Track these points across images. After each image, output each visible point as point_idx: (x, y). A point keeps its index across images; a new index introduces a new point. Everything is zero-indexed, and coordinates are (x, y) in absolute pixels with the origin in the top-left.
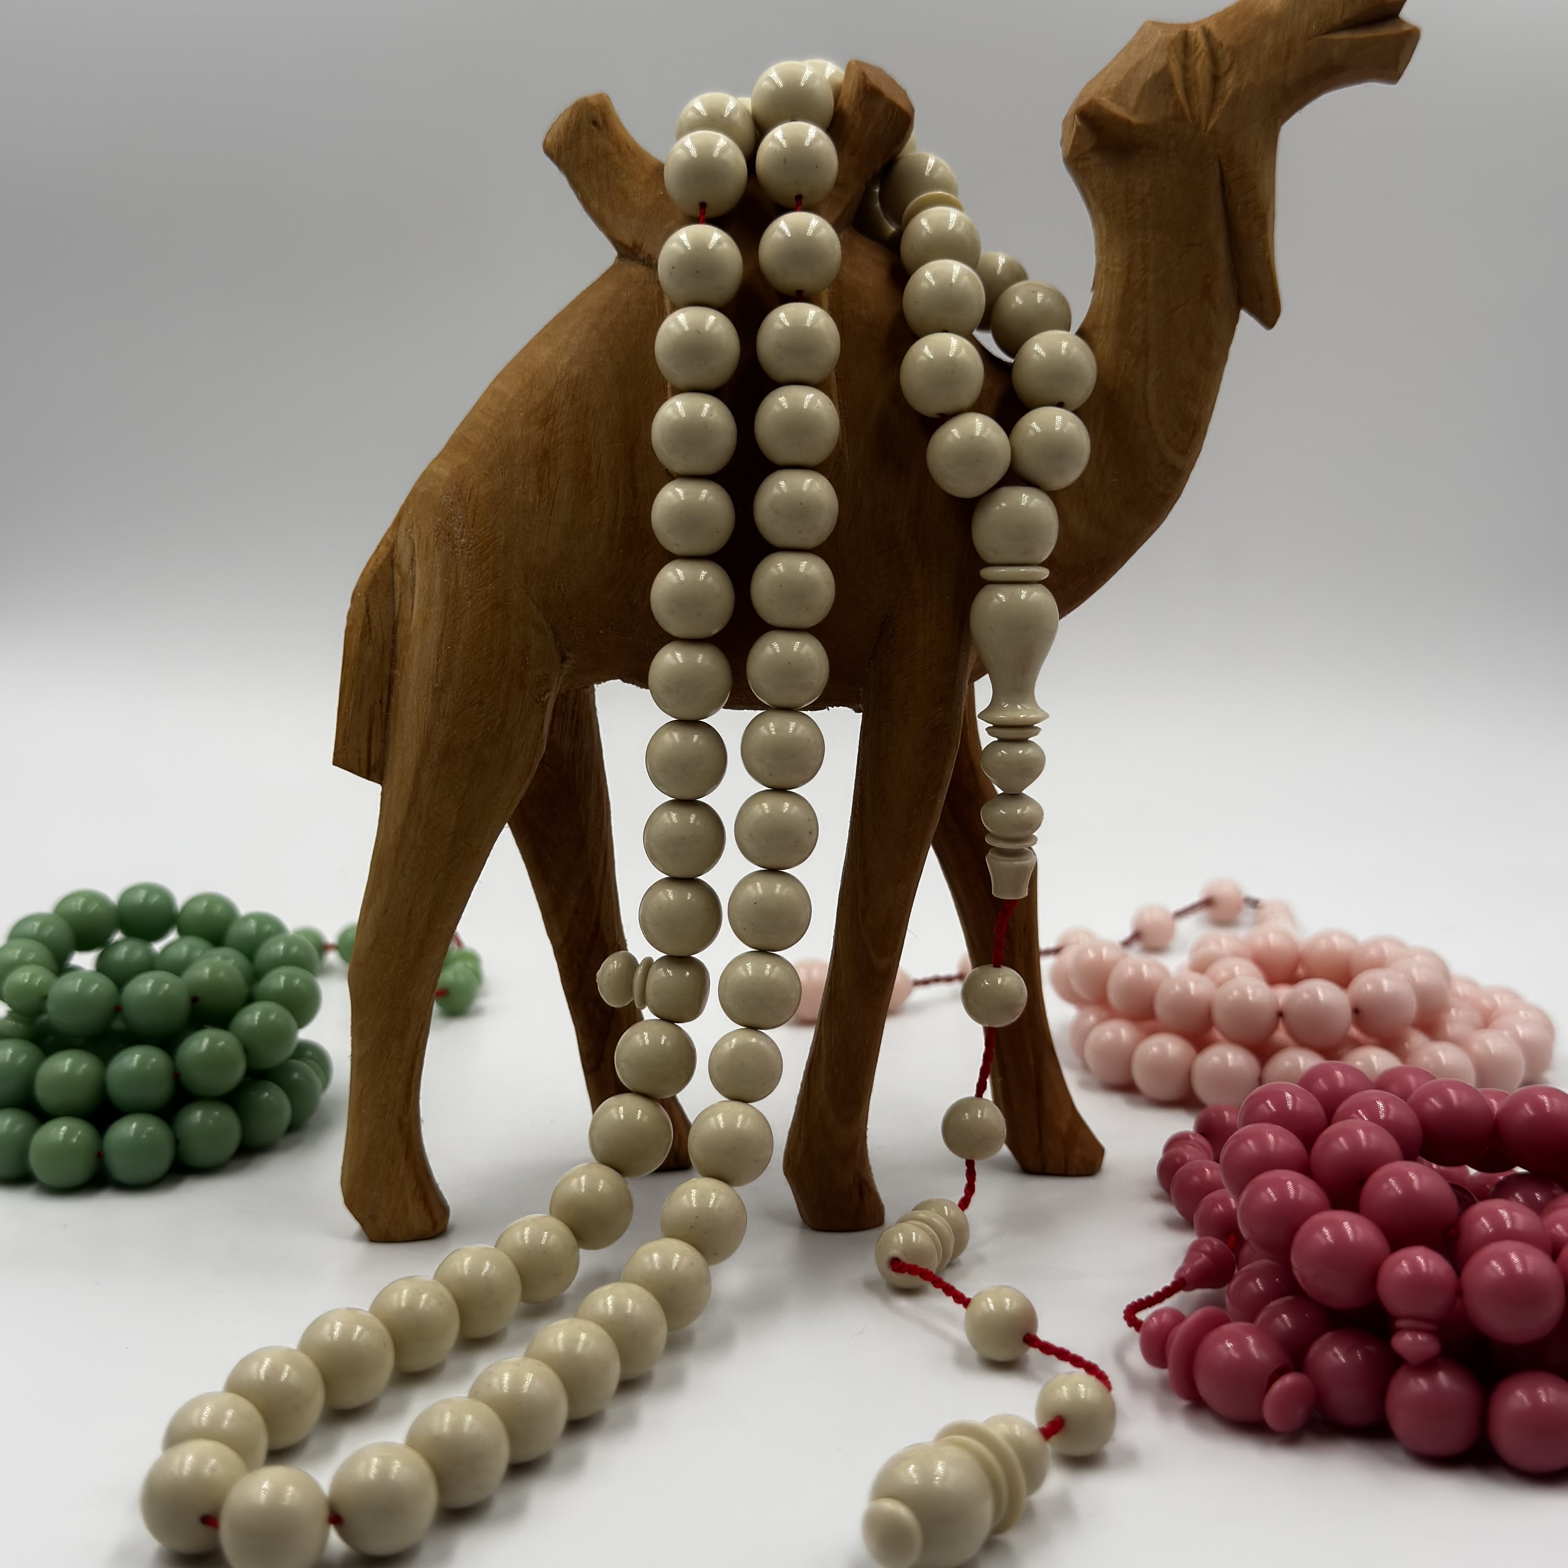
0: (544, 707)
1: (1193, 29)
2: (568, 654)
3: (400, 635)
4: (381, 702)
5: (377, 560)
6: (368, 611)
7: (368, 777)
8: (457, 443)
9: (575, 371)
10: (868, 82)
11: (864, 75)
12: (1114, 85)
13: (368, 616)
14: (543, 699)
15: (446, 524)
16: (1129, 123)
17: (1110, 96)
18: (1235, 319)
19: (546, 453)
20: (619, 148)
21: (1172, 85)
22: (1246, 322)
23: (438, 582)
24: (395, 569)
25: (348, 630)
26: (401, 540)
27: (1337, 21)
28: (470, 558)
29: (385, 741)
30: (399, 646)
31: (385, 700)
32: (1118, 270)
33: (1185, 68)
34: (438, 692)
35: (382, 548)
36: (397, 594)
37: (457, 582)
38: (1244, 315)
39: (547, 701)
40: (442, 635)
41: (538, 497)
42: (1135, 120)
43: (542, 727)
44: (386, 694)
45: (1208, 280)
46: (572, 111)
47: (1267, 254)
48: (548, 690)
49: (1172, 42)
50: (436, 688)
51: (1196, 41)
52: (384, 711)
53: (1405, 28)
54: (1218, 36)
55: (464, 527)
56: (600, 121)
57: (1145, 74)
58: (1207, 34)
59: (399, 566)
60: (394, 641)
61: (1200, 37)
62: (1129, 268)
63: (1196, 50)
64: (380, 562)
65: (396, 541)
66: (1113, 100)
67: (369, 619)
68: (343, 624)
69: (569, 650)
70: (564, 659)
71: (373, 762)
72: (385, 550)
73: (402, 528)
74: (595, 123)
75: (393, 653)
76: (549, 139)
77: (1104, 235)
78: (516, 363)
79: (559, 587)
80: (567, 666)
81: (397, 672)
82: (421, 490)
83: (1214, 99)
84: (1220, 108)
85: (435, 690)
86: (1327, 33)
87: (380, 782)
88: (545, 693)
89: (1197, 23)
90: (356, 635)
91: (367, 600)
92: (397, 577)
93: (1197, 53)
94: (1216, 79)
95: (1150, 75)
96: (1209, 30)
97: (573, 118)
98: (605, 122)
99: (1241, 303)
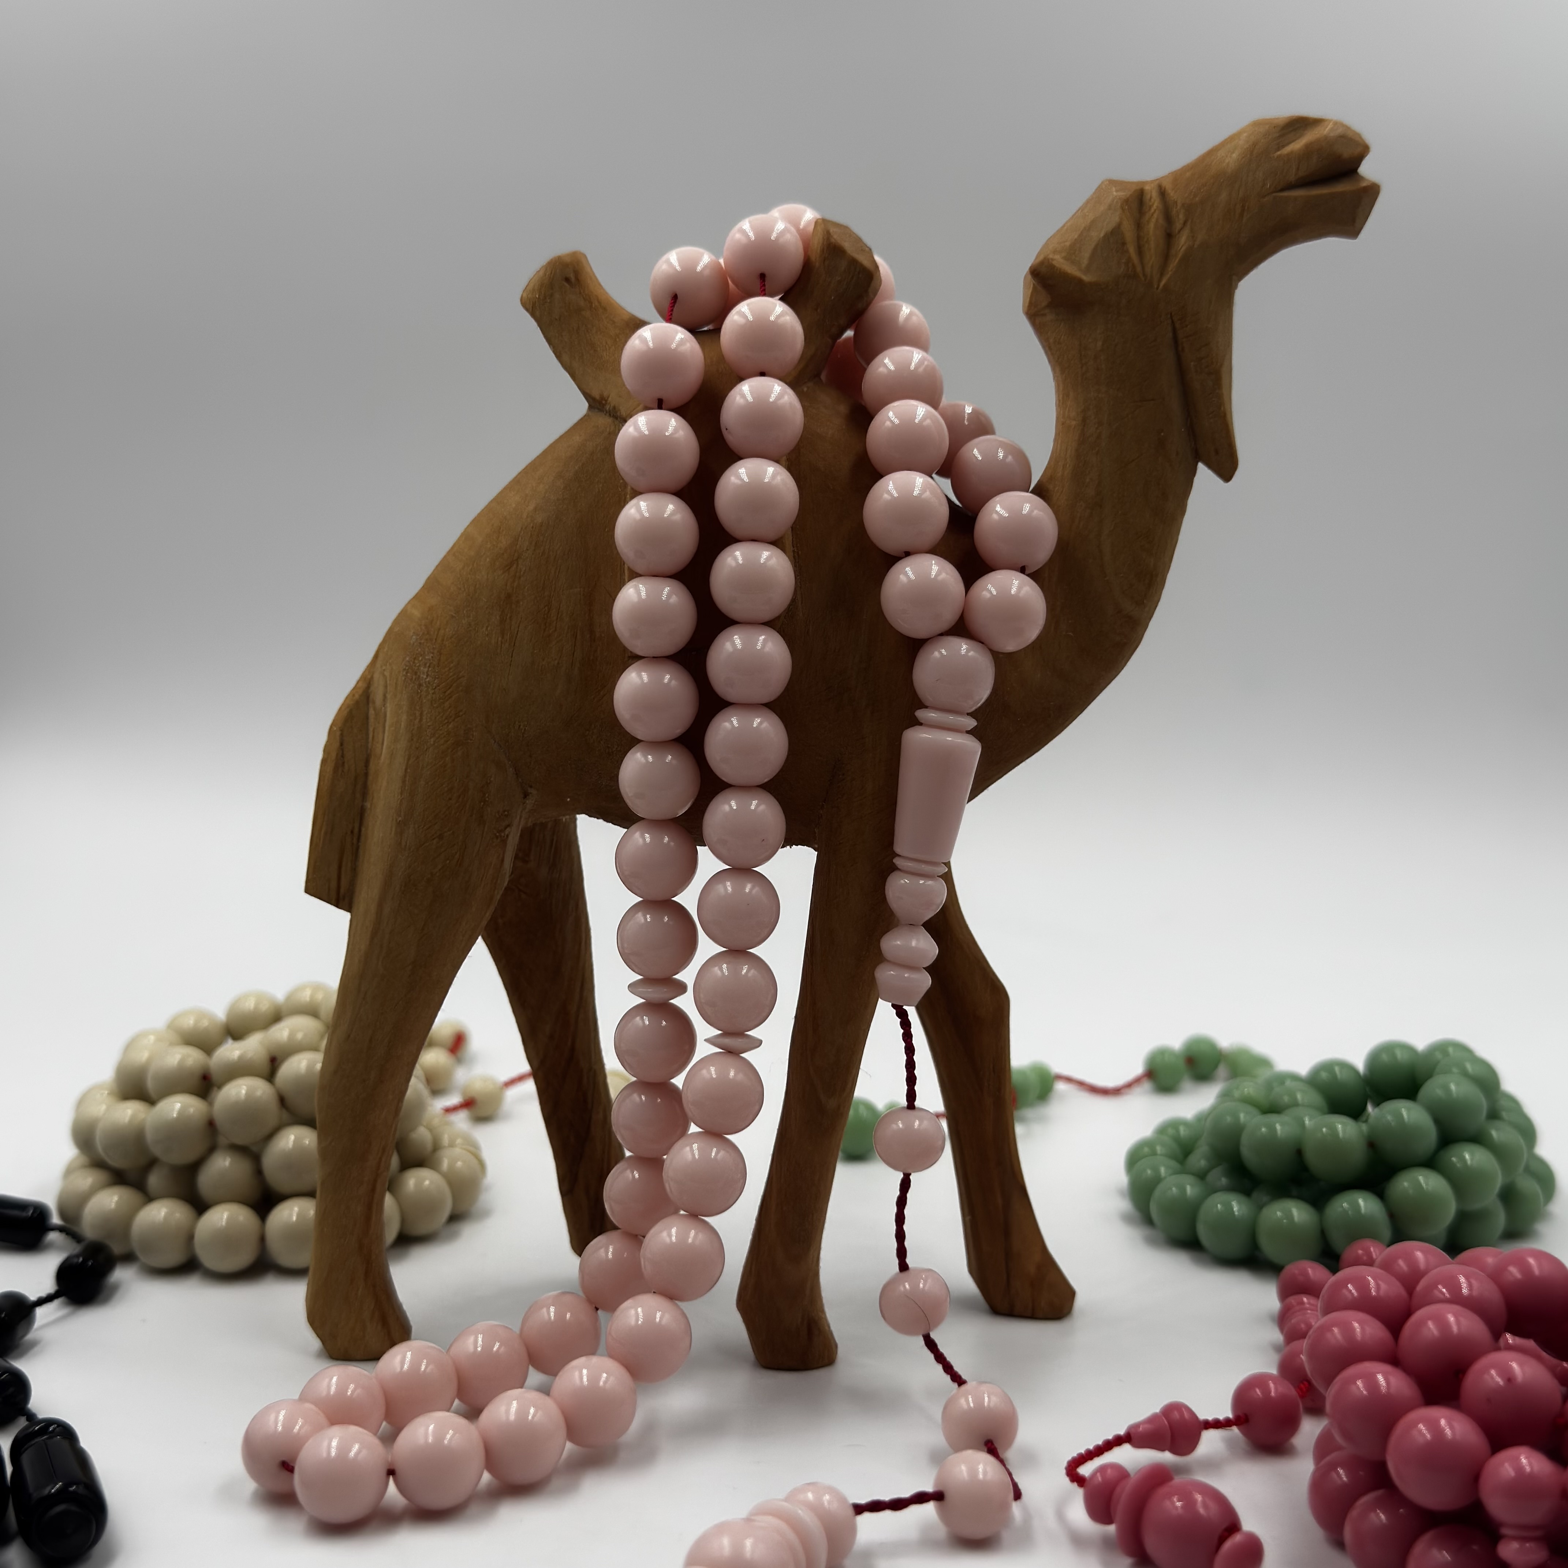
12: (1068, 244)
31: (356, 831)
52: (355, 841)
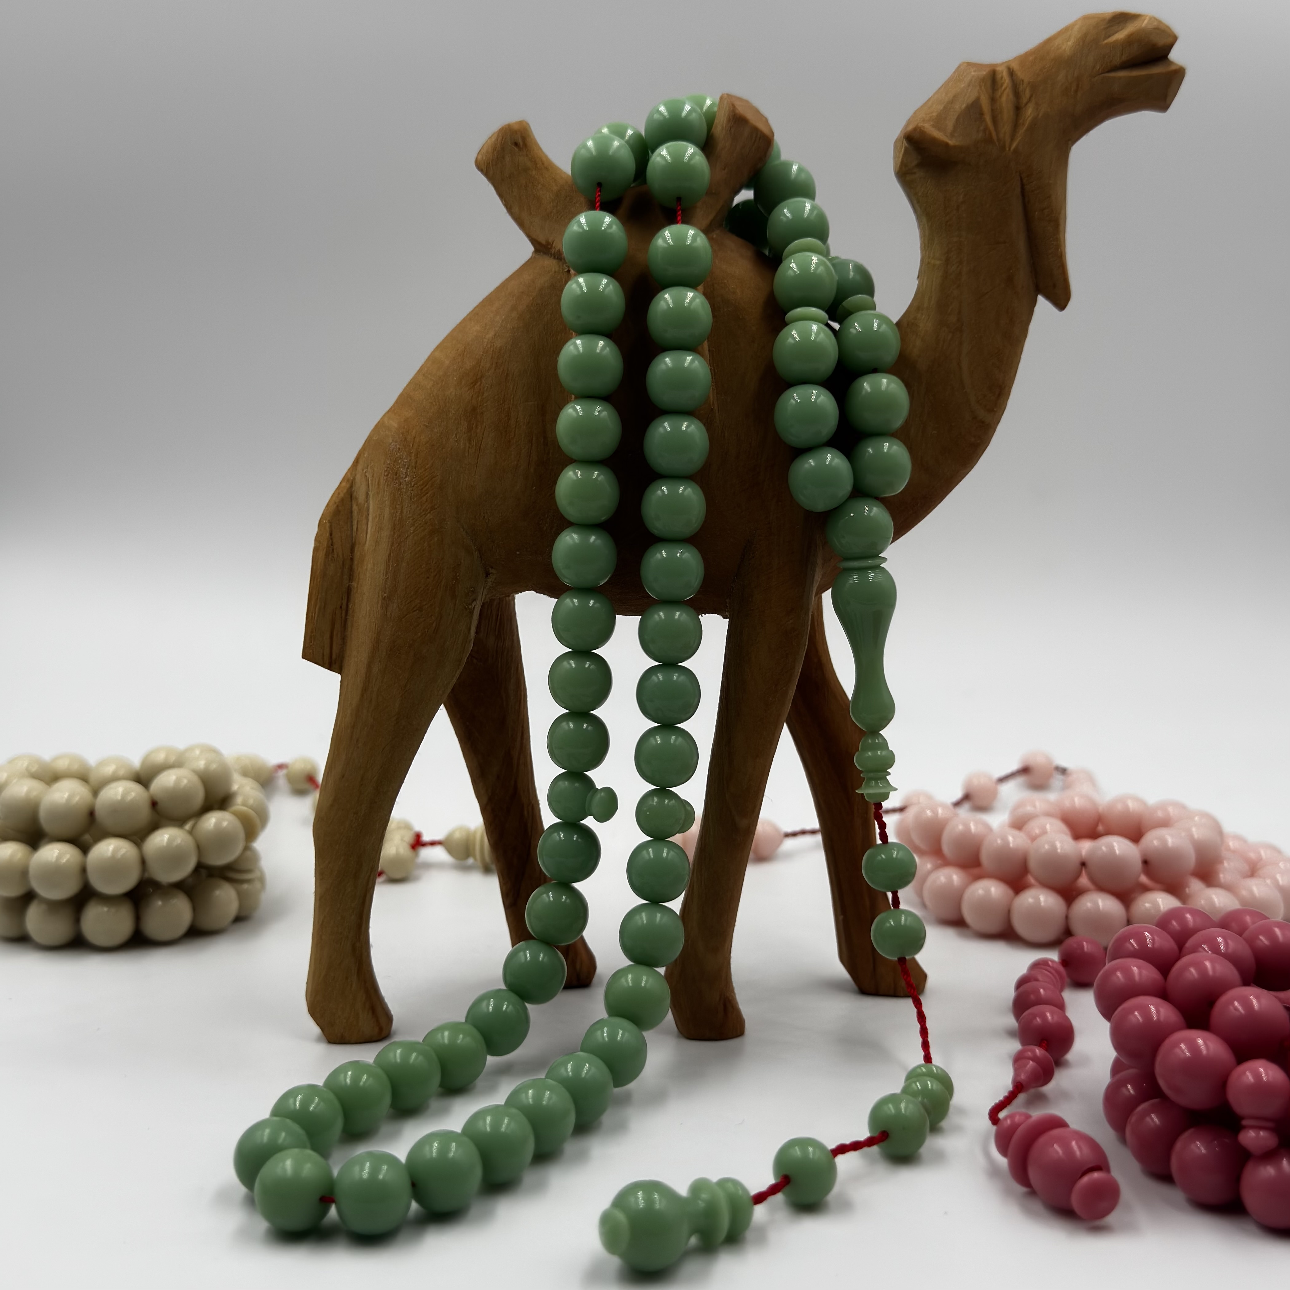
0: (471, 613)
1: (999, 69)
2: (491, 571)
3: (357, 554)
4: (341, 607)
5: (339, 494)
6: (331, 535)
7: (330, 668)
8: (404, 400)
9: (499, 343)
10: (737, 112)
11: (733, 106)
12: (935, 114)
13: (332, 539)
14: (470, 607)
15: (394, 465)
16: (947, 145)
17: (932, 123)
18: (1034, 303)
19: (474, 409)
20: (536, 164)
21: (982, 114)
22: (1043, 305)
23: (387, 511)
24: (353, 502)
25: (316, 550)
26: (358, 477)
27: (1117, 61)
28: (413, 493)
29: (344, 639)
30: (356, 562)
31: (344, 607)
32: (938, 262)
33: (993, 100)
34: (386, 601)
35: (344, 484)
36: (355, 522)
37: (402, 512)
38: (1041, 299)
39: (474, 608)
40: (390, 555)
41: (467, 445)
42: (951, 142)
43: (470, 629)
44: (345, 602)
45: (1011, 271)
46: (498, 135)
47: (1059, 250)
48: (475, 600)
49: (983, 80)
50: (385, 597)
51: (1002, 77)
52: (343, 615)
53: (1173, 68)
54: (1020, 74)
55: (408, 468)
56: (520, 142)
57: (960, 106)
58: (1011, 73)
59: (356, 498)
60: (352, 559)
61: (1005, 74)
62: (948, 260)
63: (1002, 85)
64: (342, 495)
65: (354, 479)
66: (933, 126)
67: (332, 542)
68: (311, 545)
69: (492, 568)
70: (487, 574)
71: (334, 656)
72: (346, 485)
73: (360, 467)
74: (516, 144)
75: (351, 569)
76: (480, 157)
77: (927, 233)
78: (451, 337)
79: (484, 517)
80: (491, 579)
81: (354, 584)
82: (375, 438)
83: (1016, 126)
84: (1022, 131)
85: (384, 599)
86: (1109, 71)
87: (340, 672)
88: (473, 602)
89: (1003, 63)
90: (322, 554)
91: (331, 527)
92: (355, 508)
93: (1003, 88)
94: (1018, 109)
95: (964, 106)
96: (1013, 70)
97: (499, 140)
98: (525, 145)
99: (1038, 290)
